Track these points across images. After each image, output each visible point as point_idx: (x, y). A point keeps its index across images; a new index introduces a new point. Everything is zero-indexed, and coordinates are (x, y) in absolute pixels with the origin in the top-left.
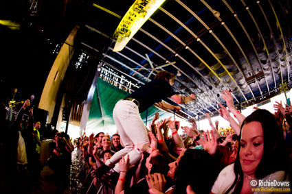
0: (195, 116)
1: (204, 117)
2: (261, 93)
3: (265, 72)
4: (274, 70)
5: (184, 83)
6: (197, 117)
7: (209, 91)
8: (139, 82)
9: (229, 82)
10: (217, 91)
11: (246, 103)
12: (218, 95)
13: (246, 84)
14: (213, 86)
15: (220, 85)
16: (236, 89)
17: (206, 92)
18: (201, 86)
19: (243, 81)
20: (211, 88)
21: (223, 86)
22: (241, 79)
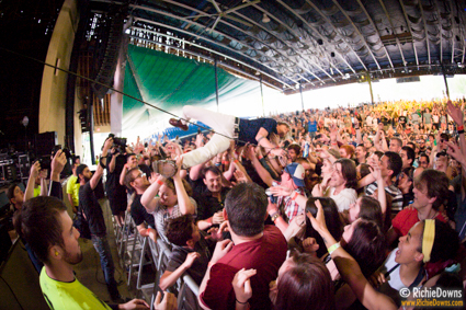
0: (294, 84)
1: (310, 87)
2: (405, 63)
3: (414, 35)
4: (428, 37)
5: (274, 33)
6: (297, 86)
7: (318, 46)
8: (199, 37)
9: (351, 36)
10: (332, 47)
11: (379, 73)
12: (333, 55)
13: (380, 43)
14: (325, 40)
15: (336, 39)
16: (363, 48)
17: (311, 48)
18: (304, 37)
19: (374, 39)
20: (320, 42)
21: (341, 41)
22: (372, 35)
